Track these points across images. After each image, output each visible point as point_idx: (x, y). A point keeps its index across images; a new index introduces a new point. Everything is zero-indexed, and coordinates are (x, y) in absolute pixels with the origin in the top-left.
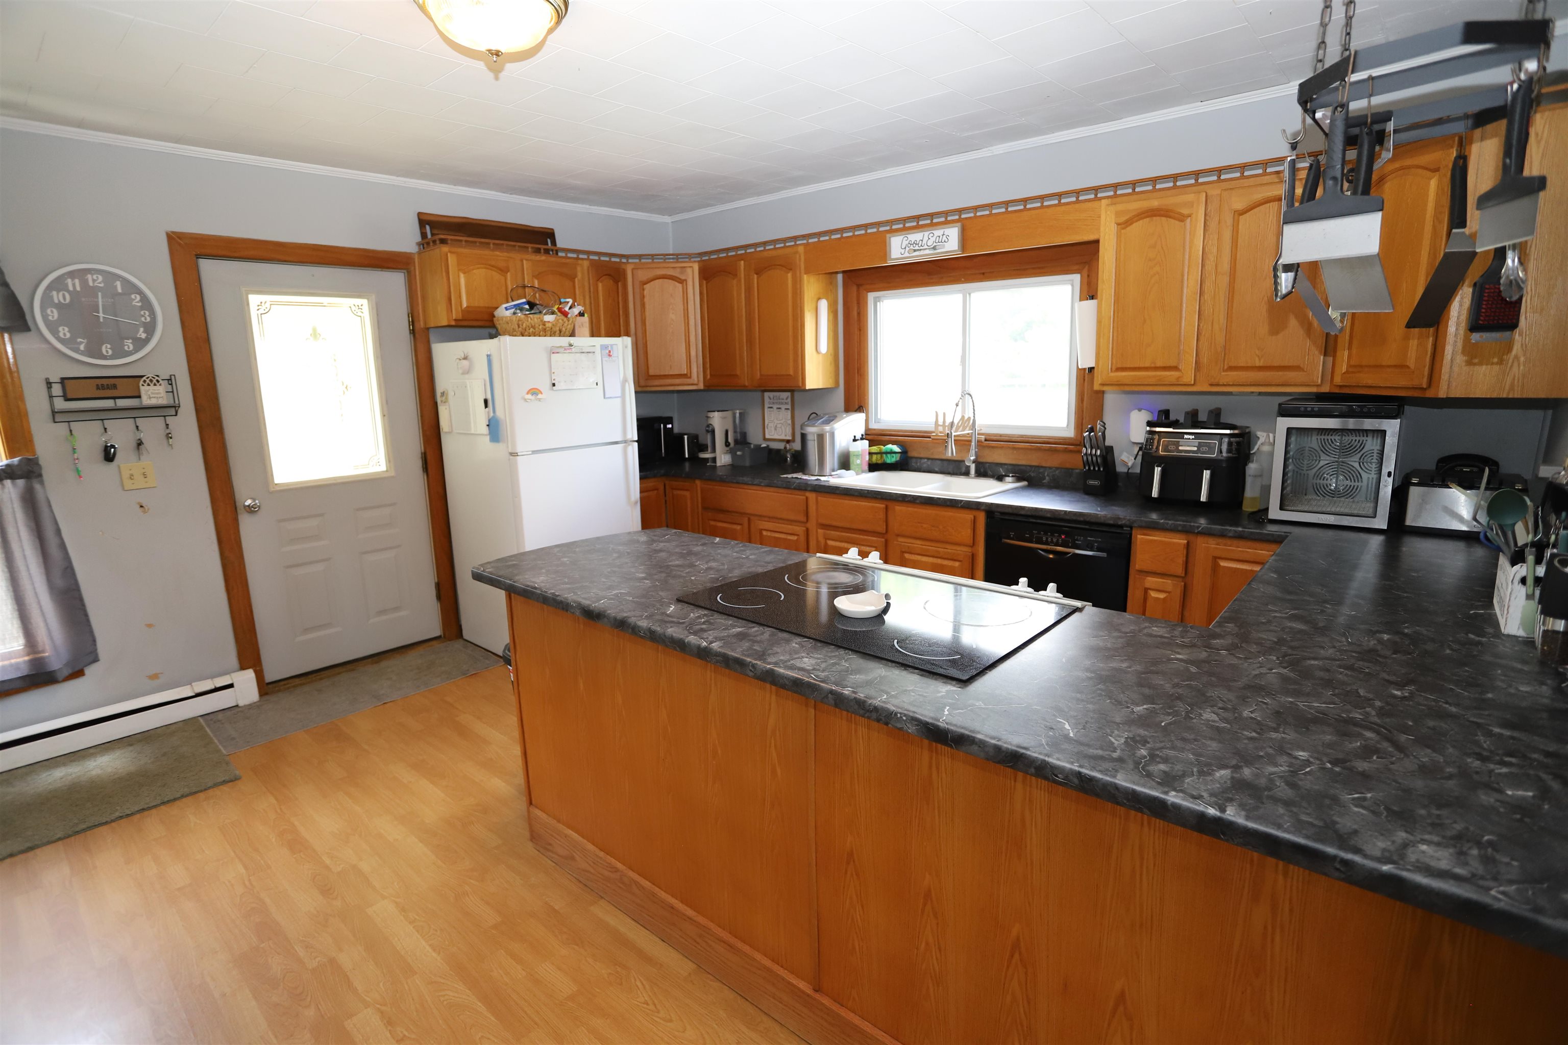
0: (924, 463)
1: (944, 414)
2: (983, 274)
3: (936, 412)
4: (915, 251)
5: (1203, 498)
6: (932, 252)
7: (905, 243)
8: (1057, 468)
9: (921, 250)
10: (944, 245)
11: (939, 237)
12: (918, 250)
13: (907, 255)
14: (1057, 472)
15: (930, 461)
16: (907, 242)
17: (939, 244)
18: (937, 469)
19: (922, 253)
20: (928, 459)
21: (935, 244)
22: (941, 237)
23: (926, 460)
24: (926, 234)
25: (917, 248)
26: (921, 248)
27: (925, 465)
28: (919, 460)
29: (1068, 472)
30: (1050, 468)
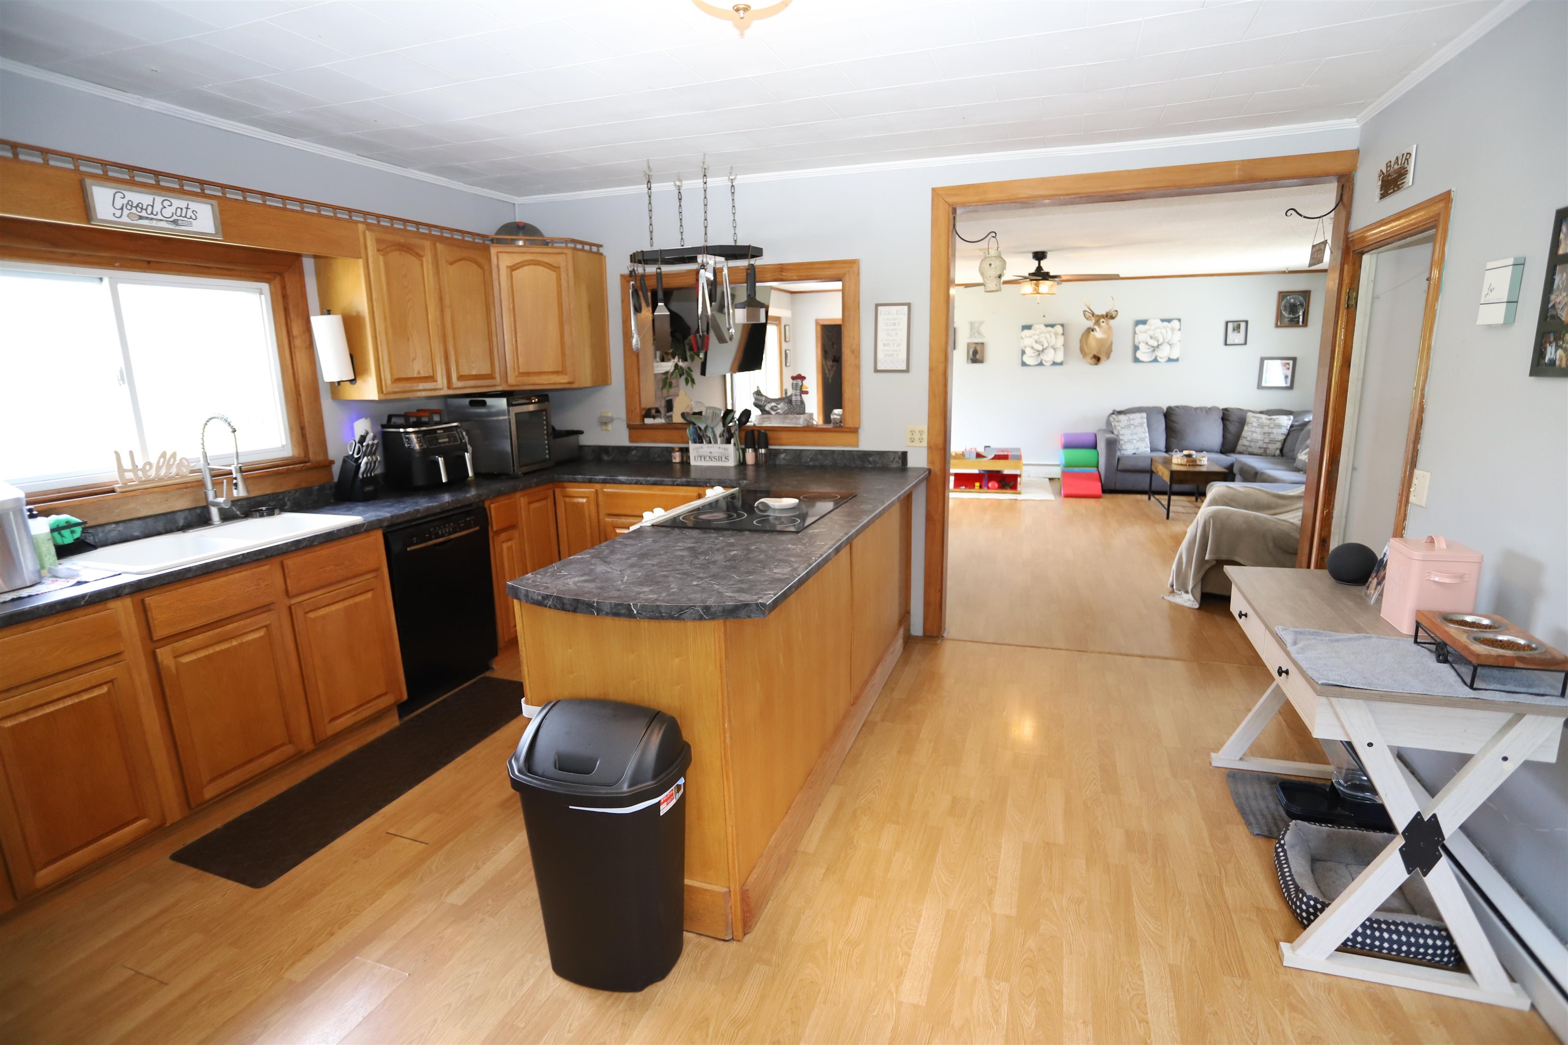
0: (110, 531)
1: (131, 453)
2: (149, 262)
3: (116, 453)
4: (141, 218)
5: (444, 480)
6: (172, 226)
7: (119, 203)
8: (296, 491)
9: (152, 219)
10: (191, 223)
11: (182, 209)
12: (147, 218)
13: (125, 219)
14: (297, 494)
15: (122, 524)
16: (125, 201)
17: (185, 219)
18: (137, 534)
19: (154, 223)
20: (117, 523)
21: (175, 217)
22: (184, 210)
23: (114, 526)
24: (159, 200)
25: (144, 214)
26: (152, 216)
27: (113, 534)
28: (100, 529)
29: (308, 491)
30: (289, 492)
